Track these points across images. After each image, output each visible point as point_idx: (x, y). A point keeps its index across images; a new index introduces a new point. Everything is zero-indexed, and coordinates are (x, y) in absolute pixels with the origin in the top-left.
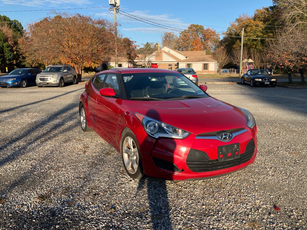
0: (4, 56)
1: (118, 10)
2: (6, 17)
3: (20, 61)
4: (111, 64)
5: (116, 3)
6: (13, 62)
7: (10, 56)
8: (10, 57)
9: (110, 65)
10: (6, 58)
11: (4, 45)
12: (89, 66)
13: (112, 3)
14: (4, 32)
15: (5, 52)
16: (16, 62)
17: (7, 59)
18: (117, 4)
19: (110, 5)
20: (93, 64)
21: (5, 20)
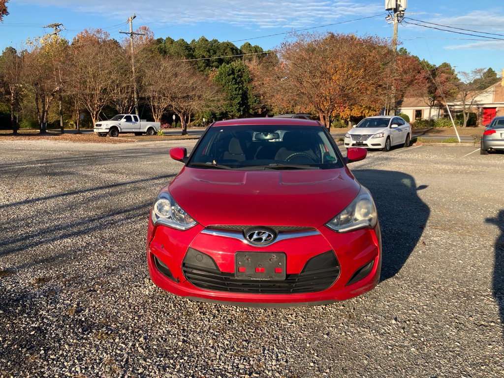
0: (248, 102)
1: (401, 16)
2: (259, 48)
3: (267, 109)
4: (402, 111)
5: (398, 6)
6: (258, 112)
7: (255, 102)
8: (254, 104)
9: (400, 111)
10: (249, 105)
11: (248, 87)
12: (360, 115)
13: (390, 7)
14: (250, 69)
15: (249, 97)
16: (261, 111)
17: (251, 106)
18: (401, 7)
19: (386, 10)
20: (367, 111)
21: (256, 51)
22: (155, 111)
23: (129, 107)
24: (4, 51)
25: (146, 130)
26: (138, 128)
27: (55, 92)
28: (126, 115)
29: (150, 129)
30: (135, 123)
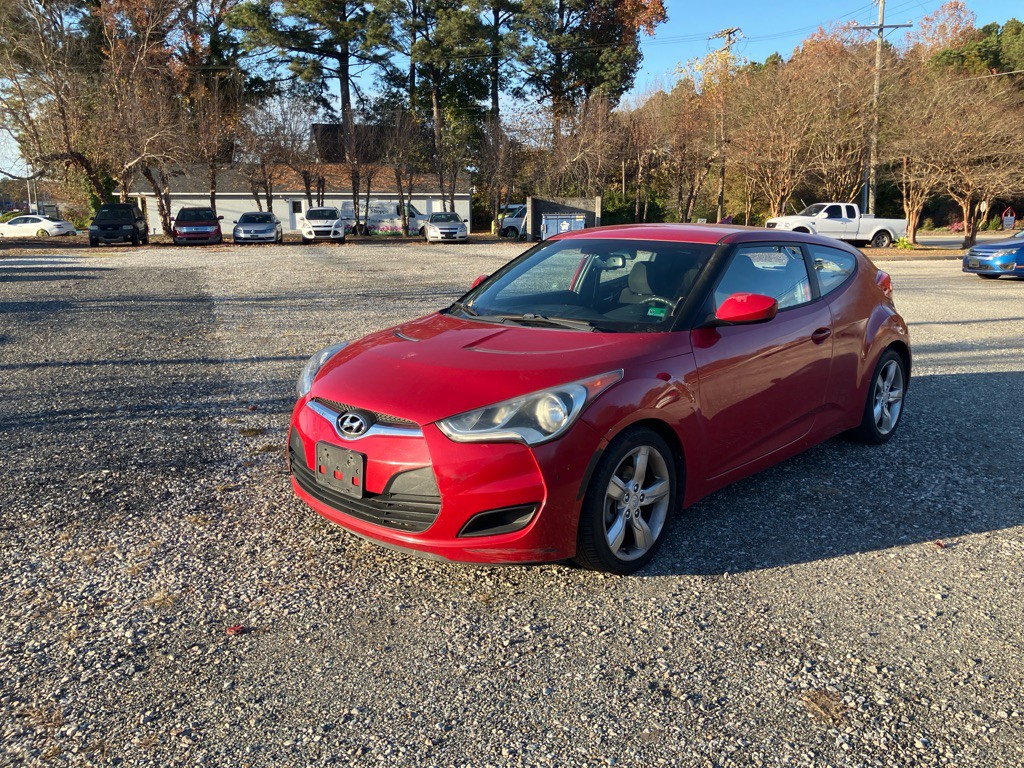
22: (908, 196)
23: (852, 187)
24: (675, 87)
25: (870, 237)
26: (852, 233)
27: (712, 160)
28: (829, 205)
29: (882, 233)
30: (846, 221)
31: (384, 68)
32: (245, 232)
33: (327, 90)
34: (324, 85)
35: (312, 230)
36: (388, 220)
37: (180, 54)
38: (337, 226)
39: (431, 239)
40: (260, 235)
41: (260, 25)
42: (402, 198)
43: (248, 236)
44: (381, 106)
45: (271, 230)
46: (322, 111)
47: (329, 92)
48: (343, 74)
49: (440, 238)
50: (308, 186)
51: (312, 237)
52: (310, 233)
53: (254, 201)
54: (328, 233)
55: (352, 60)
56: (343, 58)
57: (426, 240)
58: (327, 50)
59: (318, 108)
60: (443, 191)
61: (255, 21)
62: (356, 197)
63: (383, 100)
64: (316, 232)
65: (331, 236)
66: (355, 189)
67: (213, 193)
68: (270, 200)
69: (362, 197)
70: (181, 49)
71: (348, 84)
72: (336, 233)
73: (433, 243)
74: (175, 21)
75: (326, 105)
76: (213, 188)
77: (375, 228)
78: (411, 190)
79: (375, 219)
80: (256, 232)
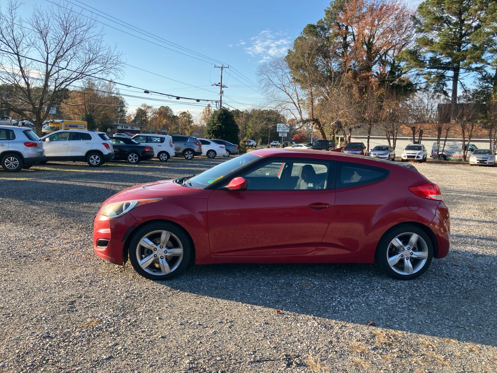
31: (481, 73)
32: (374, 154)
33: (446, 87)
34: (444, 84)
35: (406, 155)
36: (458, 152)
37: (376, 75)
38: (419, 154)
39: (471, 163)
40: (380, 156)
41: (411, 59)
42: (464, 141)
43: (375, 156)
44: (476, 94)
45: (386, 154)
46: (443, 97)
47: (447, 88)
48: (455, 78)
49: (476, 163)
50: (414, 134)
51: (406, 158)
52: (405, 157)
53: (387, 141)
54: (414, 157)
55: (461, 70)
56: (456, 70)
57: (469, 164)
58: (446, 67)
59: (441, 96)
60: (491, 138)
61: (409, 57)
62: (439, 140)
63: (477, 90)
64: (407, 156)
65: (415, 159)
66: (439, 136)
67: (369, 136)
68: (395, 140)
69: (442, 140)
70: (377, 73)
71: (457, 83)
72: (418, 157)
73: (472, 165)
74: (377, 60)
75: (445, 93)
76: (369, 134)
77: (450, 156)
78: (470, 137)
79: (450, 151)
80: (379, 154)
